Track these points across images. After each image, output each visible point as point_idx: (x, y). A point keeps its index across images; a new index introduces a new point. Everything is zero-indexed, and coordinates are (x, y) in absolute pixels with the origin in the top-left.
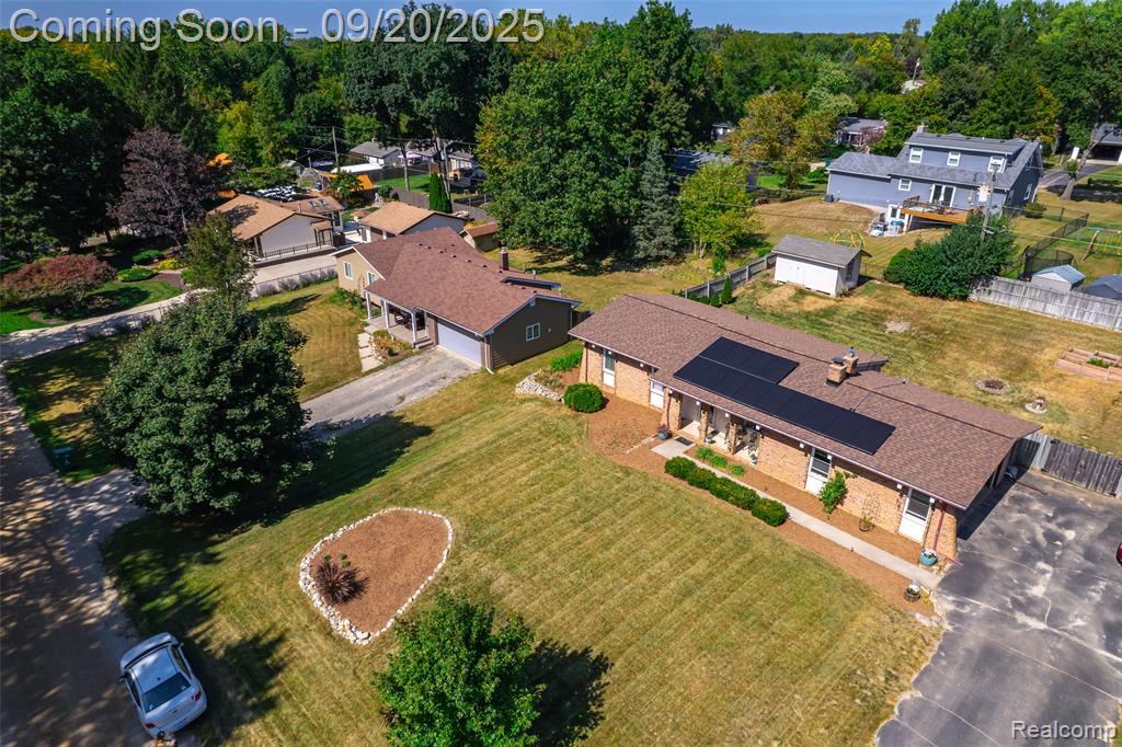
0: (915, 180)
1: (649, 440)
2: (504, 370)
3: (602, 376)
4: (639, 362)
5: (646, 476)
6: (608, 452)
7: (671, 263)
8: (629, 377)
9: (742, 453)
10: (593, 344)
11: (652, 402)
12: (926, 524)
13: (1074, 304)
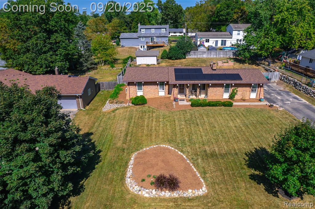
0: (145, 37)
1: (174, 103)
2: (87, 107)
3: (137, 93)
4: (157, 82)
5: (190, 110)
6: (169, 109)
7: (94, 70)
8: (149, 90)
9: (200, 97)
10: (135, 82)
11: (159, 95)
12: (256, 93)
13: (208, 53)
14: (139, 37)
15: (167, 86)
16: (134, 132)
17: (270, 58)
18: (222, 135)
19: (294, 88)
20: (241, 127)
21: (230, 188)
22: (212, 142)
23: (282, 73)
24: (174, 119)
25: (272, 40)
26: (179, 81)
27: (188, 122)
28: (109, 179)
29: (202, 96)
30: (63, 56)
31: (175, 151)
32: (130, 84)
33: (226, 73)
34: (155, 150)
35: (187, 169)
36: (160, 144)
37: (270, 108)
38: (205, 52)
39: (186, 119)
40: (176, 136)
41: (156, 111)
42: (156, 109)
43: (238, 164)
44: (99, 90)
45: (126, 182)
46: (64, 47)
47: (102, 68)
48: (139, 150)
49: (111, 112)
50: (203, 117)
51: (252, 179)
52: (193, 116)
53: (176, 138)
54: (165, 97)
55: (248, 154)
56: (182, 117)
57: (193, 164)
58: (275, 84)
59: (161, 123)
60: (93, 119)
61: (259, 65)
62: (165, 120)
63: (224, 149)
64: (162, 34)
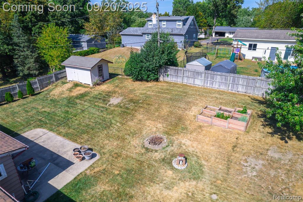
0: (151, 34)
13: (208, 78)
14: (143, 34)
38: (198, 73)
64: (176, 30)
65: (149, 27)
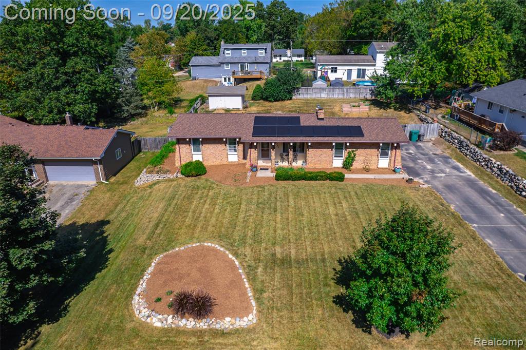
0: (231, 63)
1: (249, 174)
2: (113, 179)
3: (192, 157)
4: (223, 138)
5: (272, 185)
6: (239, 184)
7: (141, 117)
8: (212, 151)
9: (294, 164)
10: (188, 138)
11: (230, 160)
12: (389, 159)
13: (330, 91)
14: (222, 63)
15: (241, 146)
16: (170, 220)
17: (432, 100)
18: (309, 229)
19: (458, 151)
20: (345, 216)
21: (296, 317)
22: (290, 240)
23: (443, 125)
24: (241, 200)
25: (429, 70)
26: (258, 138)
27: (261, 205)
28: (109, 297)
29: (299, 163)
30: (87, 94)
31: (224, 253)
32: (180, 141)
33: (340, 125)
34: (193, 252)
35: (236, 283)
36: (204, 241)
37: (407, 185)
38: (324, 89)
39: (260, 201)
40: (235, 228)
41: (215, 186)
42: (218, 183)
43: (321, 277)
44: (140, 151)
45: (133, 302)
46: (89, 80)
47: (154, 114)
48: (168, 251)
49: (147, 187)
50: (288, 198)
51: (336, 304)
52: (273, 195)
53: (233, 231)
54: (239, 164)
55: (343, 261)
56: (255, 197)
57: (248, 275)
58: (430, 144)
59: (217, 207)
60: (117, 199)
61: (411, 112)
62: (225, 202)
63: (306, 252)
64: (259, 58)
65: (226, 56)
